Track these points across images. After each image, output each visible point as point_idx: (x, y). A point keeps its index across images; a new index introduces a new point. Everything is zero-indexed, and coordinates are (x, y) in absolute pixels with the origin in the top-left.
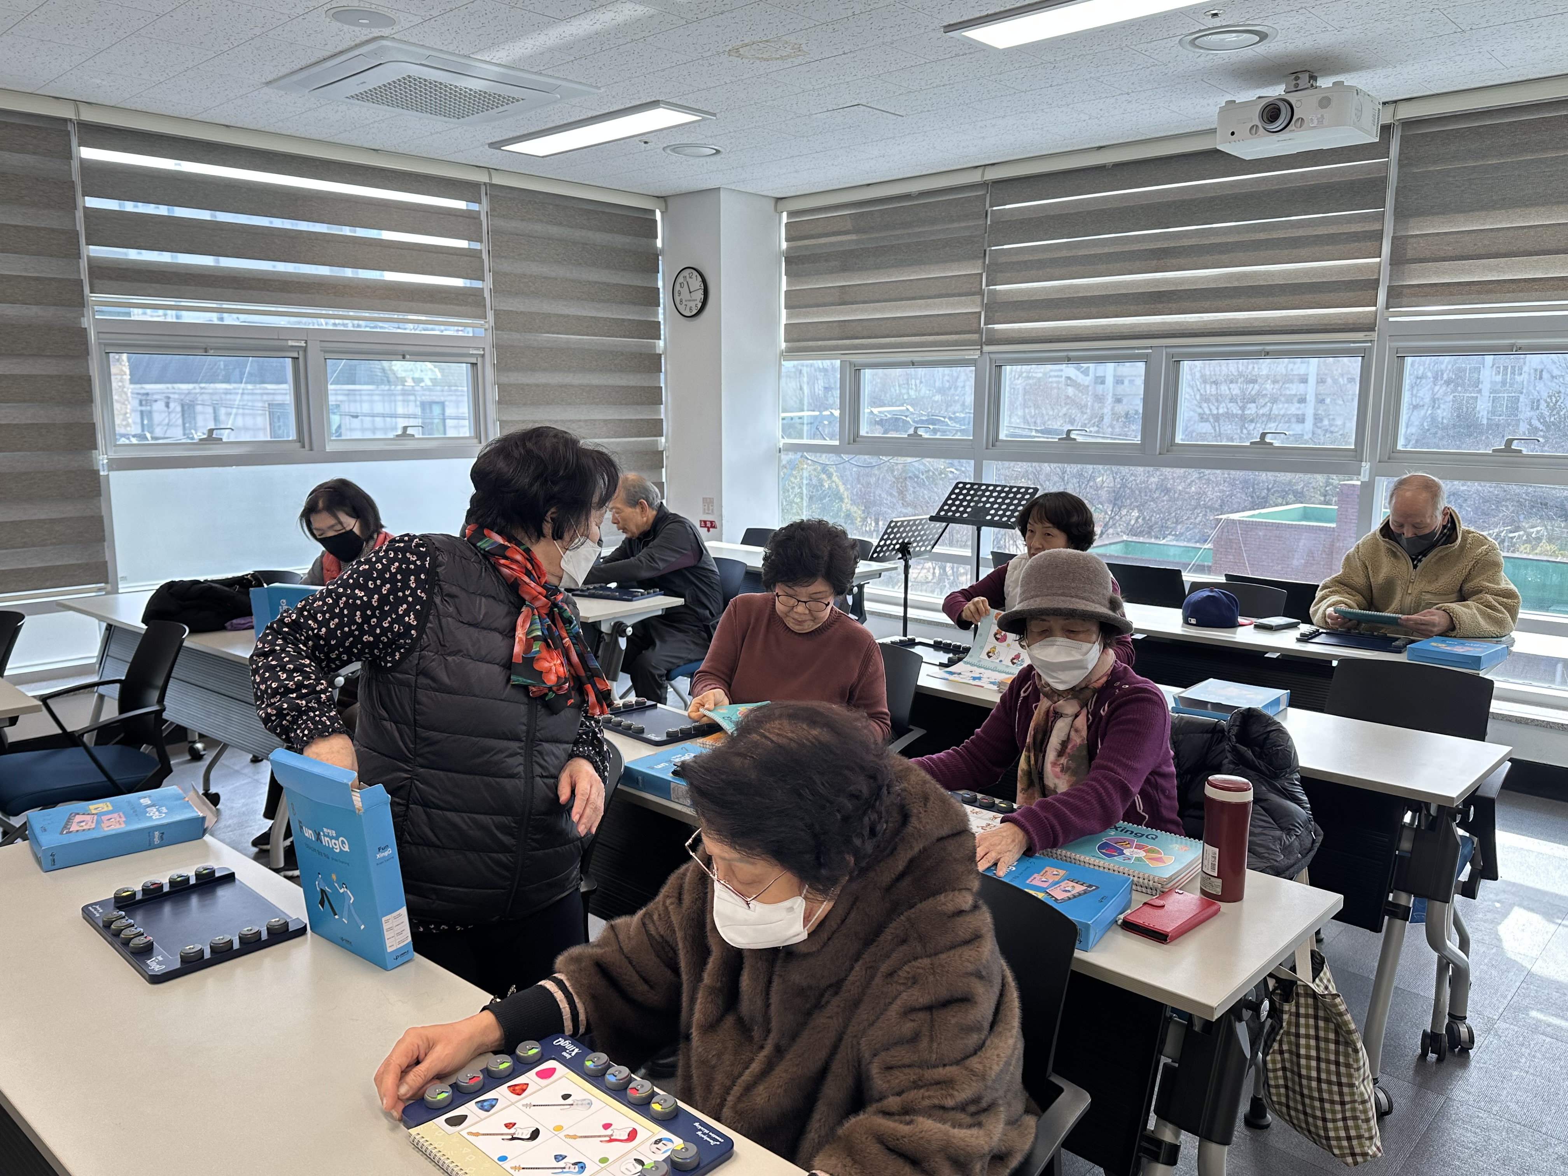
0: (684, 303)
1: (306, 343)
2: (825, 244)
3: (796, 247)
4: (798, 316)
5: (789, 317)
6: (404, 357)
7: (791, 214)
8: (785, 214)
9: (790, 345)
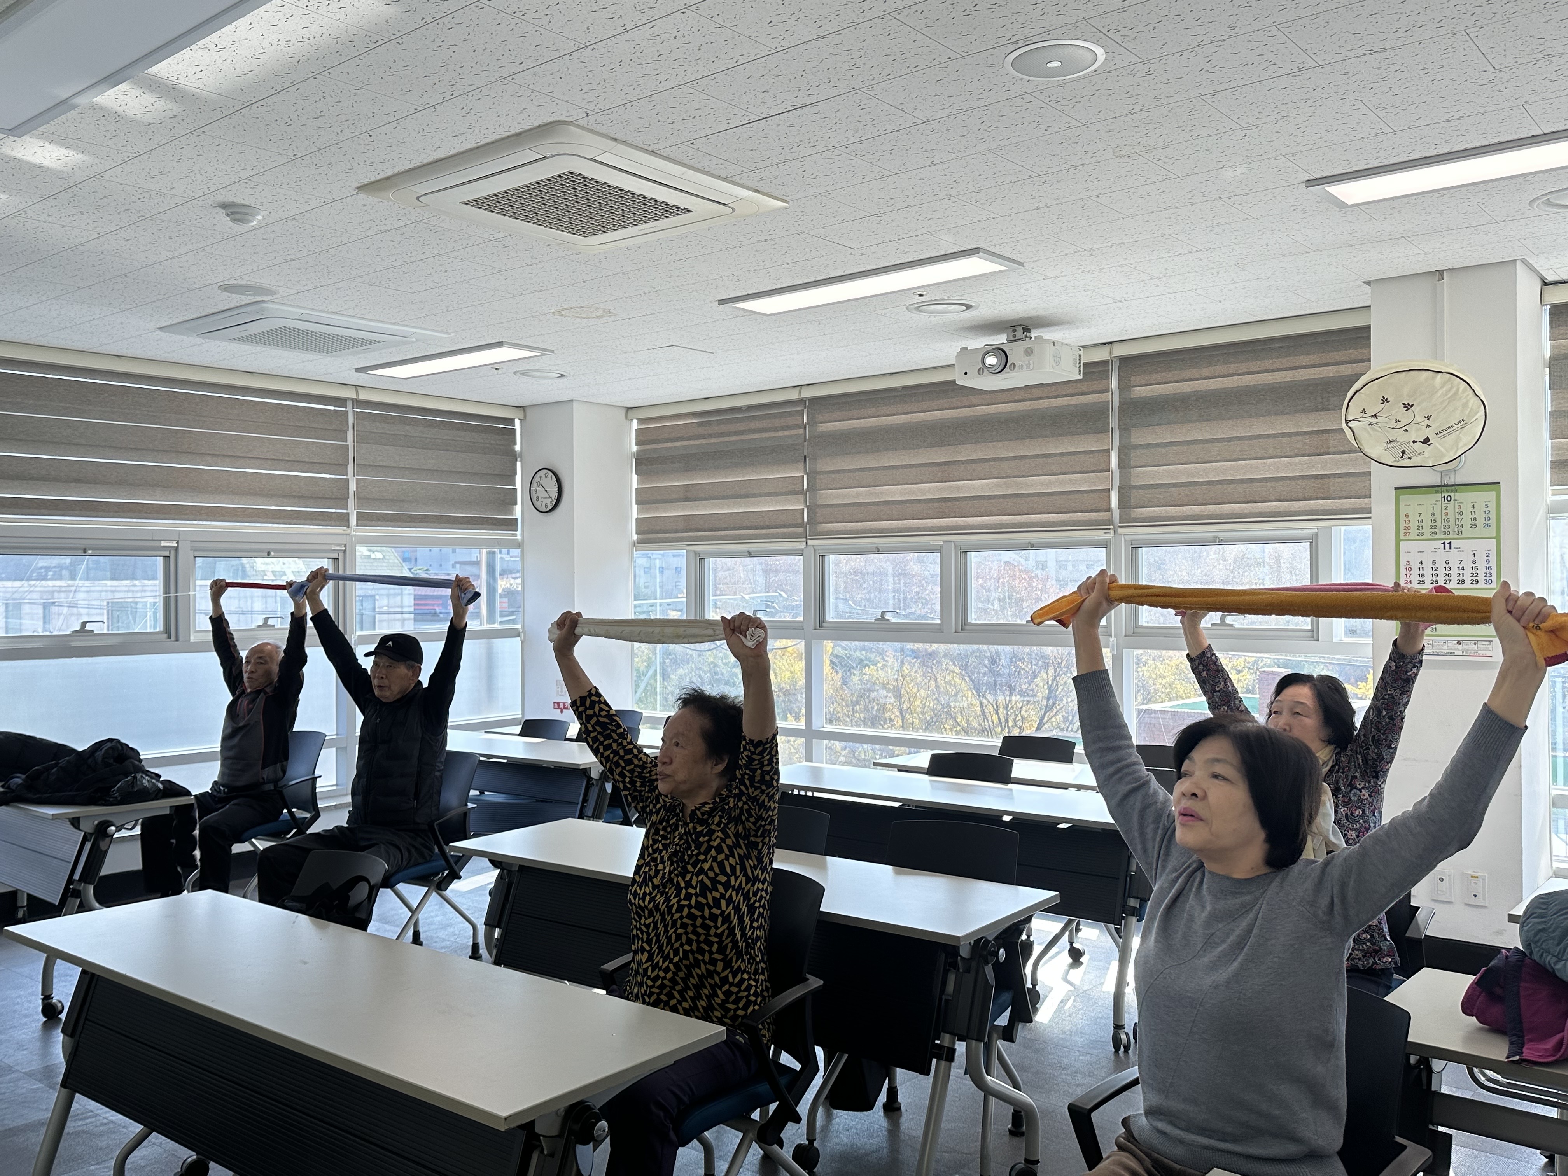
0: (540, 499)
1: (178, 543)
2: (670, 448)
3: (645, 450)
4: (647, 511)
5: (639, 512)
6: (269, 554)
7: (641, 421)
8: (635, 421)
9: (640, 536)
